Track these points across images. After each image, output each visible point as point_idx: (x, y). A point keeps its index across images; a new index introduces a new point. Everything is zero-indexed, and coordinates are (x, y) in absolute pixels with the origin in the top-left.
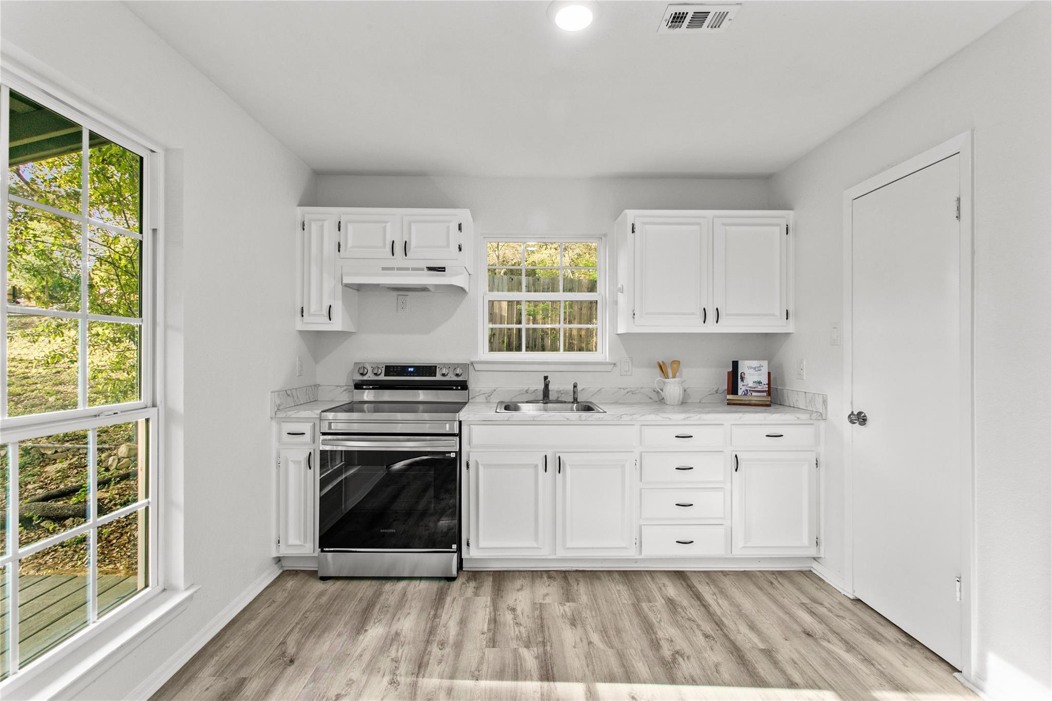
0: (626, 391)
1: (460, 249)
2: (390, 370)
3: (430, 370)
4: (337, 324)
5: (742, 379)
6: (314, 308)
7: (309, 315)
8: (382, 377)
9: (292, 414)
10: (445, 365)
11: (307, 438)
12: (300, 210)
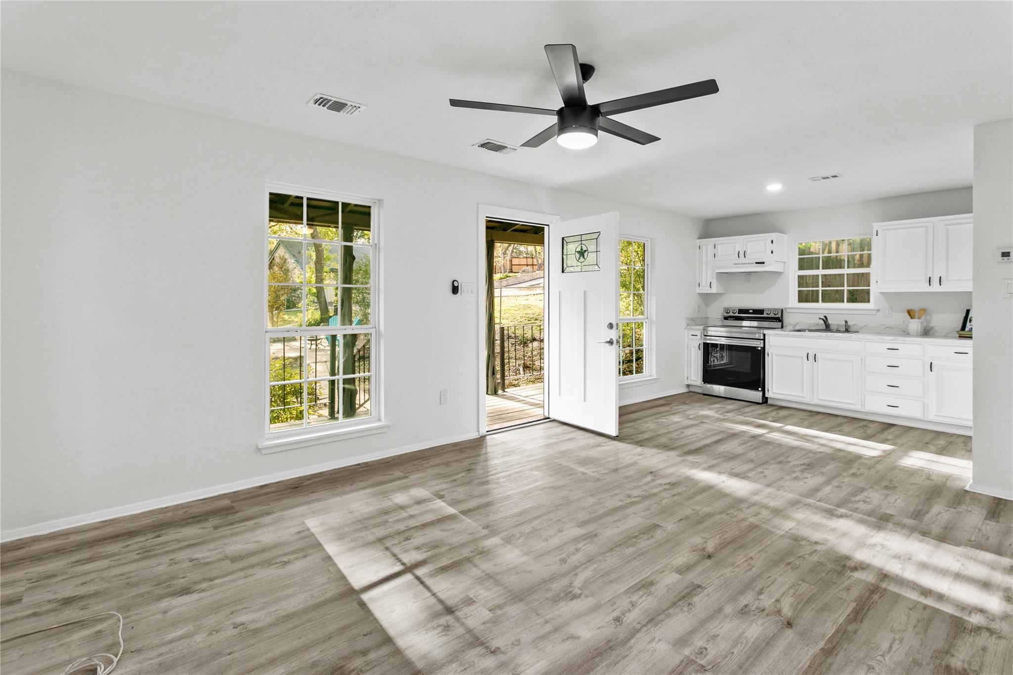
0: (885, 326)
1: (772, 253)
2: (740, 311)
3: (761, 311)
4: (714, 290)
5: (970, 321)
6: (704, 283)
7: (702, 286)
8: (737, 315)
9: (693, 327)
10: (768, 309)
11: (699, 337)
12: (698, 241)
